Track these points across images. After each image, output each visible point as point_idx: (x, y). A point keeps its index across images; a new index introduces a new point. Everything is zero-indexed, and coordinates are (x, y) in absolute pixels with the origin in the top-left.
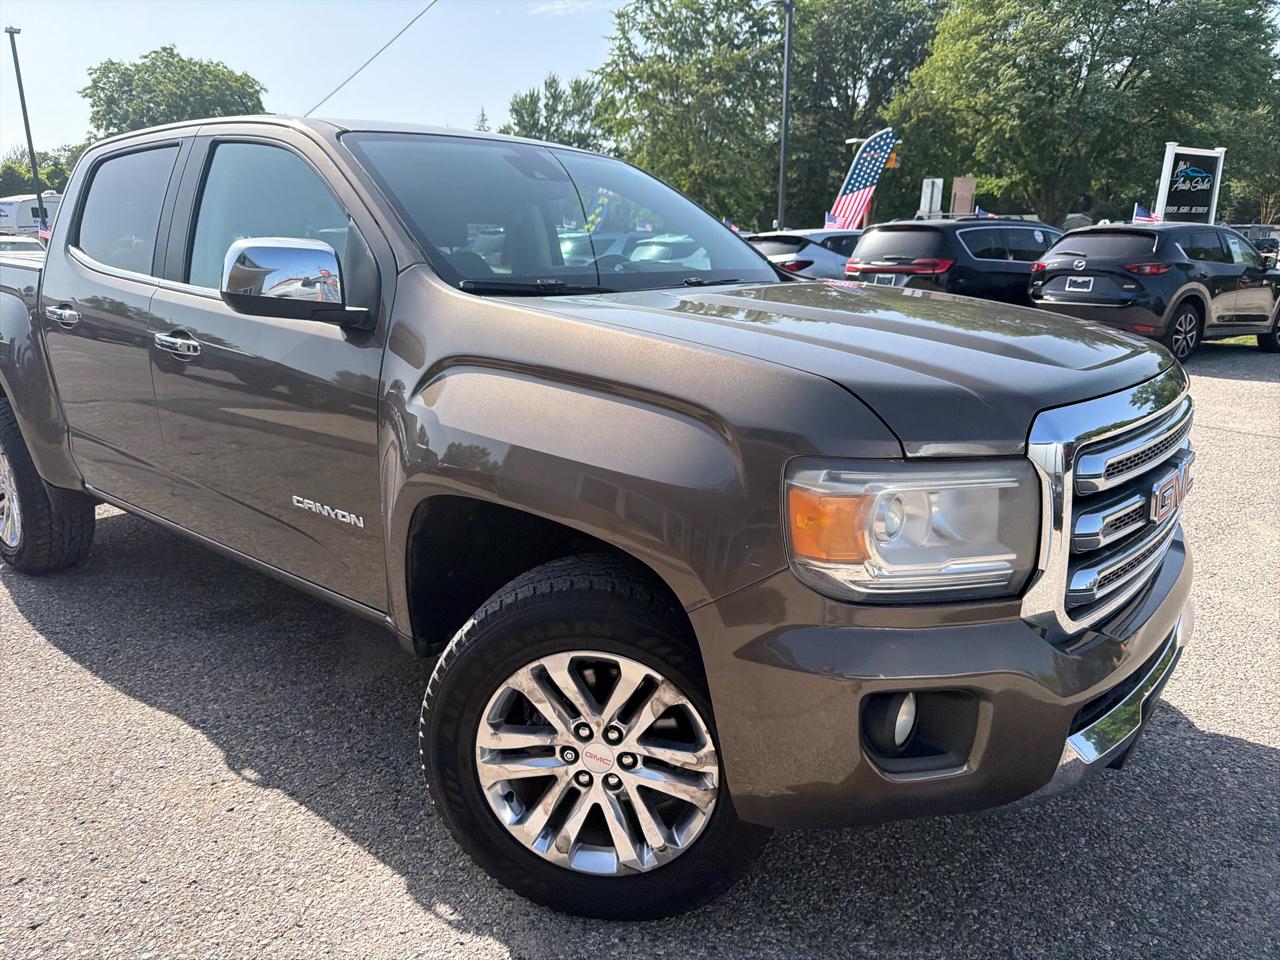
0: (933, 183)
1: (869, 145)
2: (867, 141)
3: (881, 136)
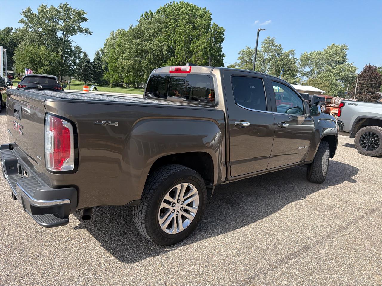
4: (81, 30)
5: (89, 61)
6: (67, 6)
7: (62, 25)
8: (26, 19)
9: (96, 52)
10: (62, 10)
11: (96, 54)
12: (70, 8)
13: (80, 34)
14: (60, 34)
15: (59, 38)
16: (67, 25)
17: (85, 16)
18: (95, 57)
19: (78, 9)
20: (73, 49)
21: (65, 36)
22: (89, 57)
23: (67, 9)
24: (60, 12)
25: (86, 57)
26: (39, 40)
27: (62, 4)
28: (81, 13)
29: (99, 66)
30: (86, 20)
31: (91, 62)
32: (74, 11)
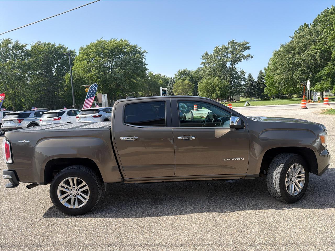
0: (105, 95)
1: (91, 87)
2: (91, 86)
3: (94, 85)
4: (244, 58)
5: (254, 81)
6: (233, 42)
7: (230, 58)
8: (204, 61)
9: (259, 72)
10: (230, 46)
11: (259, 74)
12: (236, 43)
13: (244, 60)
14: (229, 65)
15: (228, 68)
16: (233, 57)
17: (248, 45)
18: (259, 76)
19: (241, 42)
20: (239, 74)
21: (232, 65)
22: (253, 77)
23: (234, 44)
24: (228, 48)
25: (251, 78)
26: (214, 73)
27: (230, 42)
28: (244, 44)
29: (262, 83)
30: (248, 48)
31: (255, 81)
32: (239, 44)
